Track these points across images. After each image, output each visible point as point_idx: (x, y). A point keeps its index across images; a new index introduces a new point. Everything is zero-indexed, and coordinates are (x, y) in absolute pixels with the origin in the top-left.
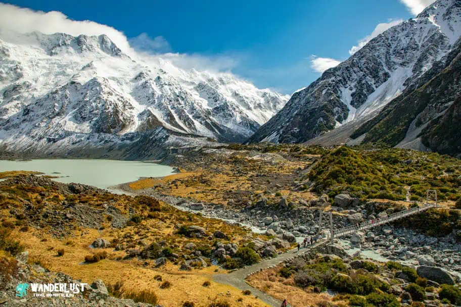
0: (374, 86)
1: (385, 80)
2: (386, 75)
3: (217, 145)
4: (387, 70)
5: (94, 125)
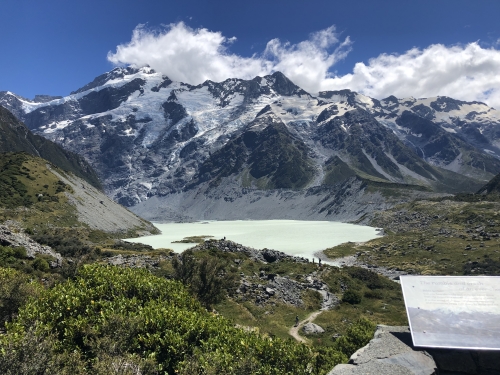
3: (437, 195)
5: (273, 180)
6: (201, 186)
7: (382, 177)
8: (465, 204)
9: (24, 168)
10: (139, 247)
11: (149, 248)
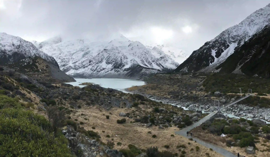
0: (224, 50)
1: (228, 47)
2: (228, 46)
4: (228, 44)
5: (113, 65)
6: (89, 67)
7: (147, 66)
8: (169, 75)
9: (37, 61)
10: (69, 85)
11: (72, 86)
